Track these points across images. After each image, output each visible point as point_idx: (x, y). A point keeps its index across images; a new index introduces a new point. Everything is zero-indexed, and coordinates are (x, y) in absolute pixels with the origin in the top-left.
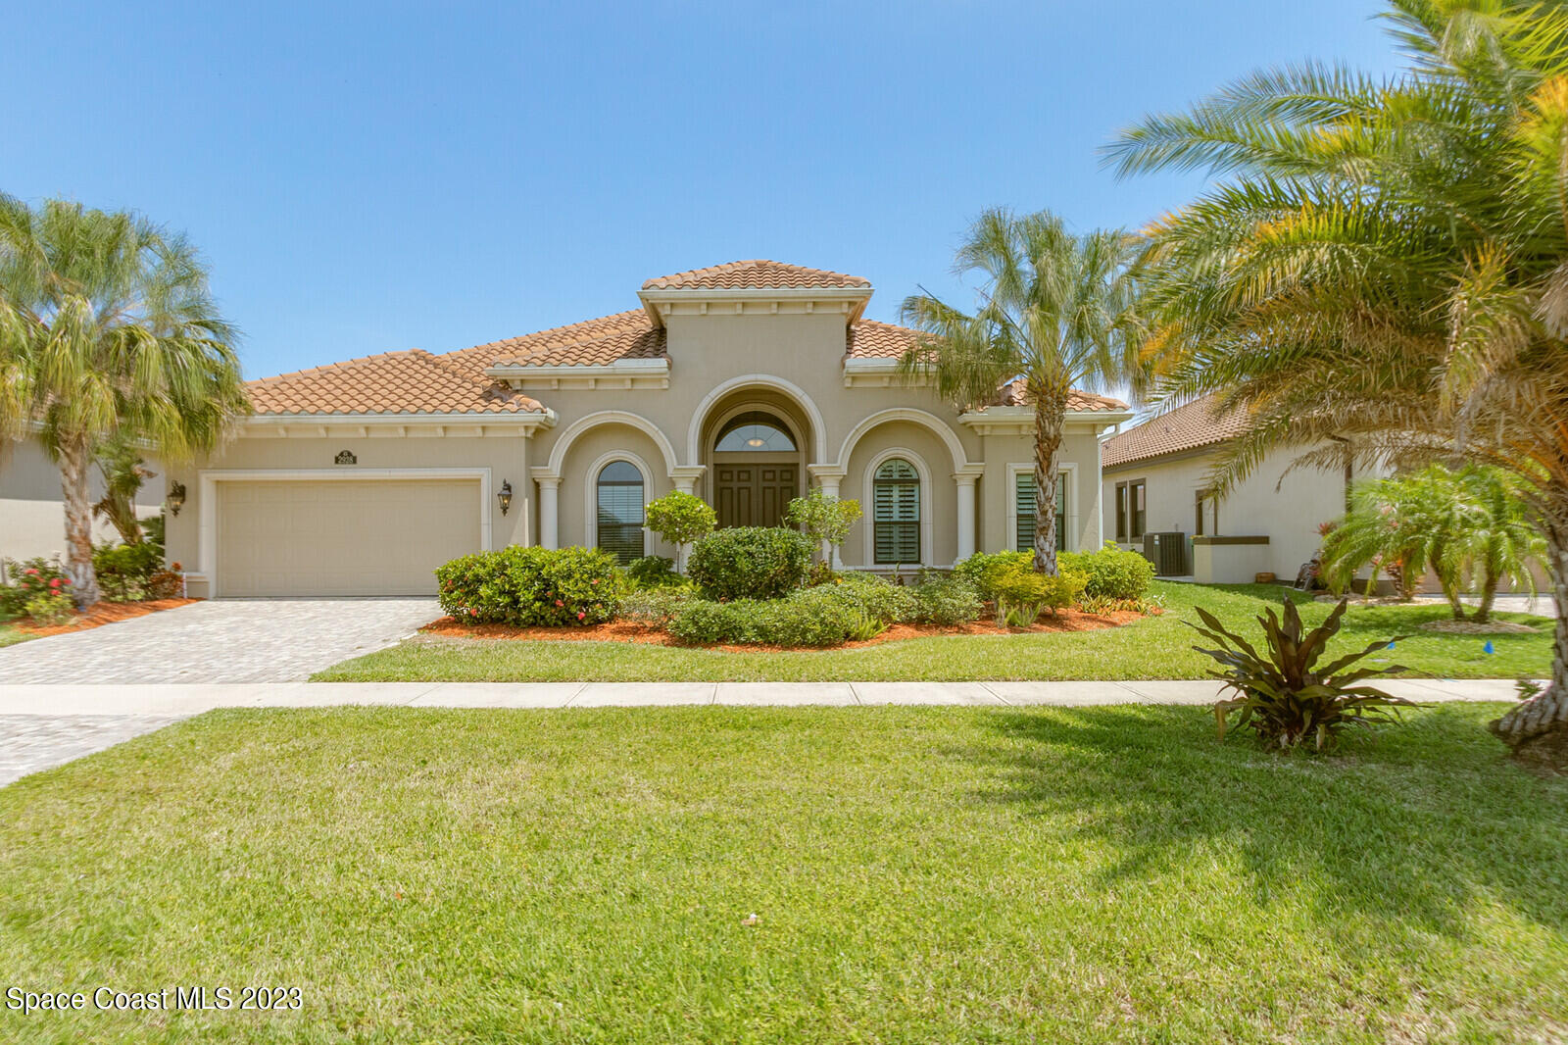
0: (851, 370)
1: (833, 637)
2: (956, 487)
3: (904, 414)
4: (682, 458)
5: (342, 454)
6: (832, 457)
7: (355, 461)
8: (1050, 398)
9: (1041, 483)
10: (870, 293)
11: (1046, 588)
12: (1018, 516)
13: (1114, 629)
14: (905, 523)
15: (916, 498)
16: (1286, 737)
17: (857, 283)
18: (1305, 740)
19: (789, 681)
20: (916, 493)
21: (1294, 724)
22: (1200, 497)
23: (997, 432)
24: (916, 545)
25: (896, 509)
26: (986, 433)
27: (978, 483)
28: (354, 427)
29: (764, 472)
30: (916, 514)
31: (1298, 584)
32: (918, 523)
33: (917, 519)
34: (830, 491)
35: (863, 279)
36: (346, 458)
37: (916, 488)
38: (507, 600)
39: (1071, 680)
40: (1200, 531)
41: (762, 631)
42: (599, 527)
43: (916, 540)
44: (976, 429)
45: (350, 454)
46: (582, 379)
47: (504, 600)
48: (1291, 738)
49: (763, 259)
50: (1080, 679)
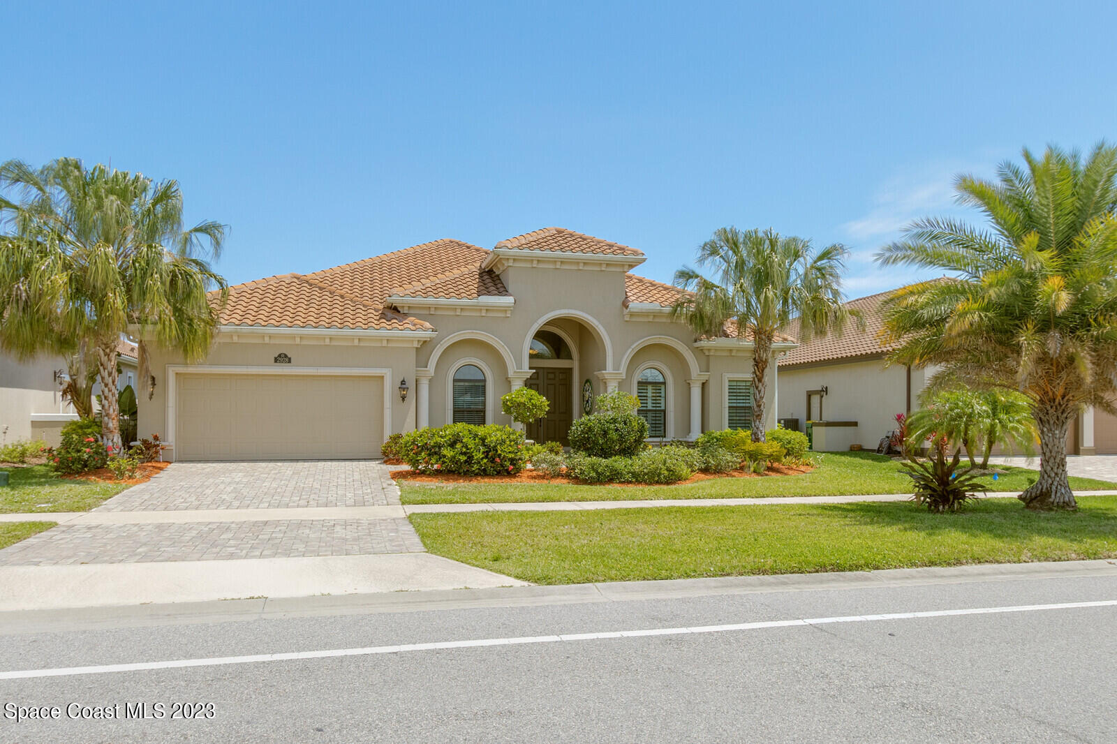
0: (632, 310)
1: (672, 478)
2: (690, 388)
3: (661, 340)
4: (519, 366)
5: (280, 356)
6: (616, 367)
7: (290, 362)
8: (764, 337)
9: (757, 388)
10: (644, 260)
11: (771, 450)
12: (729, 407)
13: (804, 474)
14: (655, 411)
15: (663, 395)
16: (942, 507)
17: (635, 253)
18: (950, 507)
19: (675, 499)
20: (663, 391)
21: (945, 500)
22: (809, 395)
23: (718, 353)
24: (663, 425)
25: (650, 401)
26: (711, 354)
27: (704, 385)
28: (293, 337)
29: (548, 373)
30: (663, 405)
31: (879, 451)
32: (664, 411)
33: (663, 408)
34: (612, 388)
35: (640, 251)
36: (282, 358)
37: (663, 387)
38: (465, 458)
39: (815, 496)
40: (809, 418)
41: (634, 475)
42: (454, 411)
43: (662, 422)
44: (705, 351)
45: (286, 356)
46: (453, 308)
47: (463, 458)
48: (944, 506)
49: (561, 227)
50: (819, 495)
